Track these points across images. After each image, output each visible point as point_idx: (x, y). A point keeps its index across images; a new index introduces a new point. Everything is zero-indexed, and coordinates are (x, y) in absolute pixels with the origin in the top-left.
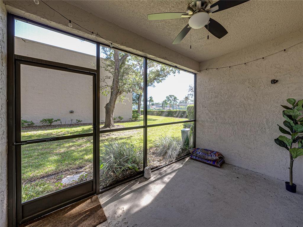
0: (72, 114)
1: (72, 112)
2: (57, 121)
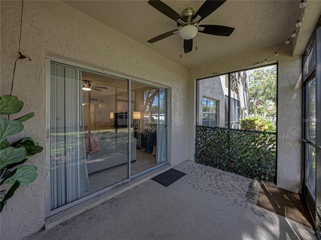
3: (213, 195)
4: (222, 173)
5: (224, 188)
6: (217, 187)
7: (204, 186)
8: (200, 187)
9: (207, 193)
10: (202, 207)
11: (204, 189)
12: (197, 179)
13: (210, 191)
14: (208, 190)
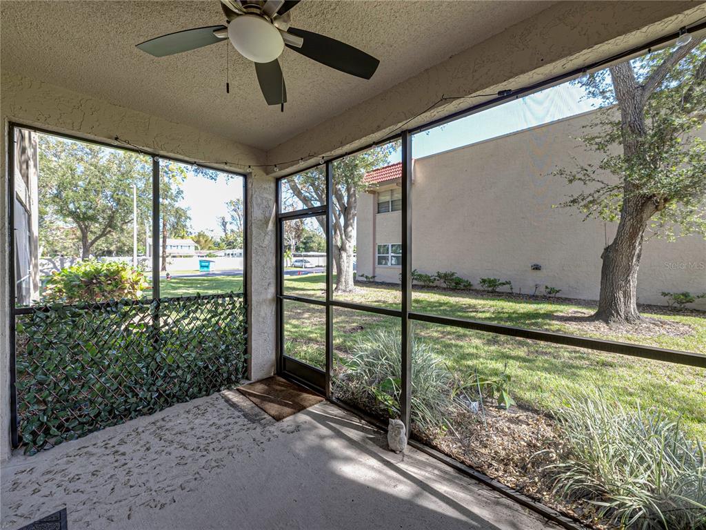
0: (538, 272)
1: (537, 268)
2: (504, 284)
3: (219, 470)
4: (158, 421)
5: (210, 440)
6: (201, 454)
7: (174, 478)
8: (170, 489)
9: (207, 481)
10: (247, 510)
11: (188, 482)
12: (131, 483)
13: (204, 473)
14: (197, 476)
